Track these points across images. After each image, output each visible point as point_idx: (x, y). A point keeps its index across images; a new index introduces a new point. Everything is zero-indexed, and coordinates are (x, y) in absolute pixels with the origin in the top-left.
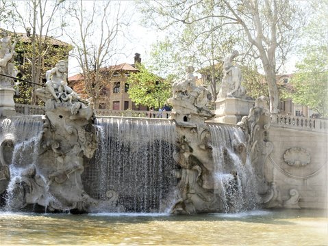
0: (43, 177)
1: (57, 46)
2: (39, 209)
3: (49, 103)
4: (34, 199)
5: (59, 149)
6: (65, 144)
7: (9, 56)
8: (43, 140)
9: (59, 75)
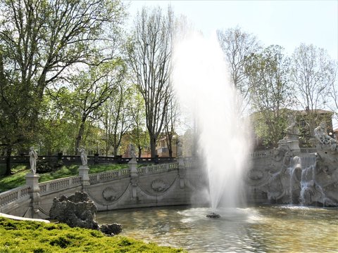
0: (320, 187)
1: (323, 114)
2: (320, 205)
3: (318, 146)
4: (316, 199)
5: (327, 171)
6: (330, 168)
7: (293, 124)
8: (317, 166)
9: (322, 130)
